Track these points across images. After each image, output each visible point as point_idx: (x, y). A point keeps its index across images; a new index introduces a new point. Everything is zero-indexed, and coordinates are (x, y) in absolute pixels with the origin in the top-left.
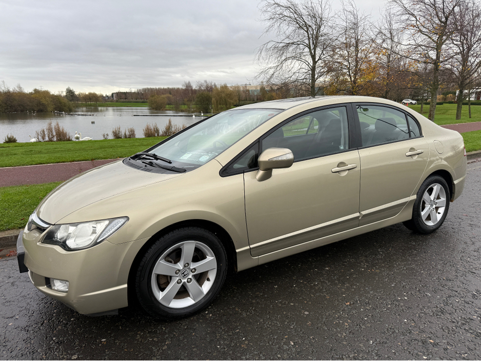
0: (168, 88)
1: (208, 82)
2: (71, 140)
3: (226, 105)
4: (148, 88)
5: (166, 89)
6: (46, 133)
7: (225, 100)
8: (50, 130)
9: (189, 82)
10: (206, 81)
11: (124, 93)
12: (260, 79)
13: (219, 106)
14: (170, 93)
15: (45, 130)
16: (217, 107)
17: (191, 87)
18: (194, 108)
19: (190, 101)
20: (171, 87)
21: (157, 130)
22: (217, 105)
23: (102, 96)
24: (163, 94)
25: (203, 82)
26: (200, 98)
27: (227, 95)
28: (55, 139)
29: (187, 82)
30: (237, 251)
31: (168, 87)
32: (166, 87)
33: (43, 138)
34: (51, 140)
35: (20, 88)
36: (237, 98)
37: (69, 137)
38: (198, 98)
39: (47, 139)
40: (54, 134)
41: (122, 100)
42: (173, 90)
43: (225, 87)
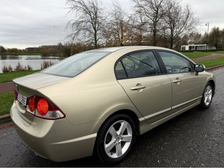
14: (54, 48)
22: (74, 53)
23: (20, 50)
24: (50, 48)
41: (30, 51)
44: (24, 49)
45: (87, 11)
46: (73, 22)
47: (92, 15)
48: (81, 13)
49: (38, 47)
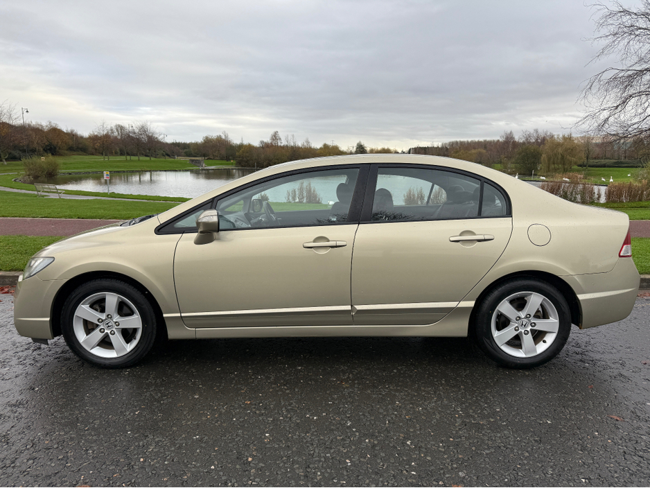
0: (485, 141)
1: (539, 131)
2: (320, 203)
3: (564, 164)
4: (457, 142)
5: (481, 142)
6: (297, 193)
7: (563, 157)
8: (301, 189)
9: (511, 133)
10: (536, 131)
11: (425, 148)
12: (585, 127)
13: (552, 166)
14: (485, 148)
15: (296, 190)
16: (549, 167)
17: (512, 138)
18: (512, 168)
19: (509, 158)
20: (488, 139)
21: (422, 196)
22: (549, 164)
24: (474, 148)
25: (532, 131)
26: (523, 154)
27: (566, 150)
28: (305, 201)
29: (509, 132)
30: (165, 315)
31: (485, 139)
32: (482, 139)
33: (294, 199)
34: (300, 202)
35: (308, 142)
36: (583, 155)
37: (319, 200)
38: (520, 154)
39: (297, 200)
40: (305, 194)
42: (490, 143)
43: (568, 139)
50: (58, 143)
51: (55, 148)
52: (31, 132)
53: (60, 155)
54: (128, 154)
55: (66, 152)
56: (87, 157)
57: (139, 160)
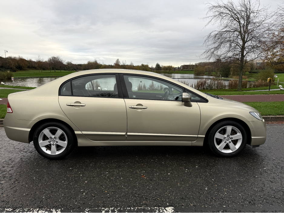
44: (180, 66)
45: (235, 17)
46: (216, 32)
47: (242, 22)
48: (226, 21)
49: (194, 64)
50: (23, 65)
51: (21, 67)
52: (10, 60)
53: (24, 70)
54: (56, 69)
55: (27, 69)
56: (36, 71)
57: (55, 72)
